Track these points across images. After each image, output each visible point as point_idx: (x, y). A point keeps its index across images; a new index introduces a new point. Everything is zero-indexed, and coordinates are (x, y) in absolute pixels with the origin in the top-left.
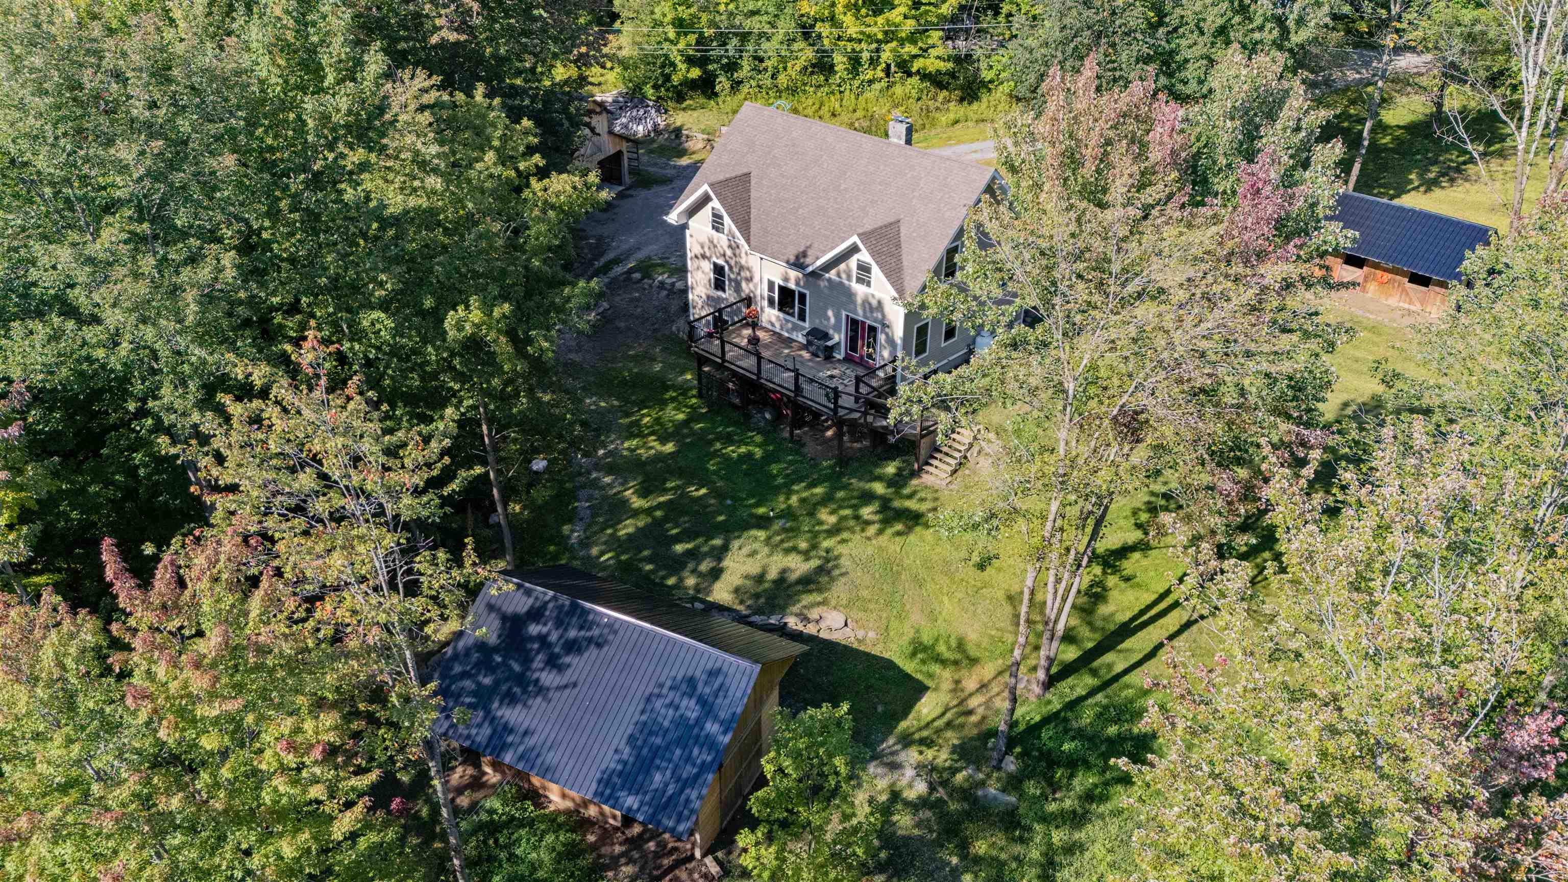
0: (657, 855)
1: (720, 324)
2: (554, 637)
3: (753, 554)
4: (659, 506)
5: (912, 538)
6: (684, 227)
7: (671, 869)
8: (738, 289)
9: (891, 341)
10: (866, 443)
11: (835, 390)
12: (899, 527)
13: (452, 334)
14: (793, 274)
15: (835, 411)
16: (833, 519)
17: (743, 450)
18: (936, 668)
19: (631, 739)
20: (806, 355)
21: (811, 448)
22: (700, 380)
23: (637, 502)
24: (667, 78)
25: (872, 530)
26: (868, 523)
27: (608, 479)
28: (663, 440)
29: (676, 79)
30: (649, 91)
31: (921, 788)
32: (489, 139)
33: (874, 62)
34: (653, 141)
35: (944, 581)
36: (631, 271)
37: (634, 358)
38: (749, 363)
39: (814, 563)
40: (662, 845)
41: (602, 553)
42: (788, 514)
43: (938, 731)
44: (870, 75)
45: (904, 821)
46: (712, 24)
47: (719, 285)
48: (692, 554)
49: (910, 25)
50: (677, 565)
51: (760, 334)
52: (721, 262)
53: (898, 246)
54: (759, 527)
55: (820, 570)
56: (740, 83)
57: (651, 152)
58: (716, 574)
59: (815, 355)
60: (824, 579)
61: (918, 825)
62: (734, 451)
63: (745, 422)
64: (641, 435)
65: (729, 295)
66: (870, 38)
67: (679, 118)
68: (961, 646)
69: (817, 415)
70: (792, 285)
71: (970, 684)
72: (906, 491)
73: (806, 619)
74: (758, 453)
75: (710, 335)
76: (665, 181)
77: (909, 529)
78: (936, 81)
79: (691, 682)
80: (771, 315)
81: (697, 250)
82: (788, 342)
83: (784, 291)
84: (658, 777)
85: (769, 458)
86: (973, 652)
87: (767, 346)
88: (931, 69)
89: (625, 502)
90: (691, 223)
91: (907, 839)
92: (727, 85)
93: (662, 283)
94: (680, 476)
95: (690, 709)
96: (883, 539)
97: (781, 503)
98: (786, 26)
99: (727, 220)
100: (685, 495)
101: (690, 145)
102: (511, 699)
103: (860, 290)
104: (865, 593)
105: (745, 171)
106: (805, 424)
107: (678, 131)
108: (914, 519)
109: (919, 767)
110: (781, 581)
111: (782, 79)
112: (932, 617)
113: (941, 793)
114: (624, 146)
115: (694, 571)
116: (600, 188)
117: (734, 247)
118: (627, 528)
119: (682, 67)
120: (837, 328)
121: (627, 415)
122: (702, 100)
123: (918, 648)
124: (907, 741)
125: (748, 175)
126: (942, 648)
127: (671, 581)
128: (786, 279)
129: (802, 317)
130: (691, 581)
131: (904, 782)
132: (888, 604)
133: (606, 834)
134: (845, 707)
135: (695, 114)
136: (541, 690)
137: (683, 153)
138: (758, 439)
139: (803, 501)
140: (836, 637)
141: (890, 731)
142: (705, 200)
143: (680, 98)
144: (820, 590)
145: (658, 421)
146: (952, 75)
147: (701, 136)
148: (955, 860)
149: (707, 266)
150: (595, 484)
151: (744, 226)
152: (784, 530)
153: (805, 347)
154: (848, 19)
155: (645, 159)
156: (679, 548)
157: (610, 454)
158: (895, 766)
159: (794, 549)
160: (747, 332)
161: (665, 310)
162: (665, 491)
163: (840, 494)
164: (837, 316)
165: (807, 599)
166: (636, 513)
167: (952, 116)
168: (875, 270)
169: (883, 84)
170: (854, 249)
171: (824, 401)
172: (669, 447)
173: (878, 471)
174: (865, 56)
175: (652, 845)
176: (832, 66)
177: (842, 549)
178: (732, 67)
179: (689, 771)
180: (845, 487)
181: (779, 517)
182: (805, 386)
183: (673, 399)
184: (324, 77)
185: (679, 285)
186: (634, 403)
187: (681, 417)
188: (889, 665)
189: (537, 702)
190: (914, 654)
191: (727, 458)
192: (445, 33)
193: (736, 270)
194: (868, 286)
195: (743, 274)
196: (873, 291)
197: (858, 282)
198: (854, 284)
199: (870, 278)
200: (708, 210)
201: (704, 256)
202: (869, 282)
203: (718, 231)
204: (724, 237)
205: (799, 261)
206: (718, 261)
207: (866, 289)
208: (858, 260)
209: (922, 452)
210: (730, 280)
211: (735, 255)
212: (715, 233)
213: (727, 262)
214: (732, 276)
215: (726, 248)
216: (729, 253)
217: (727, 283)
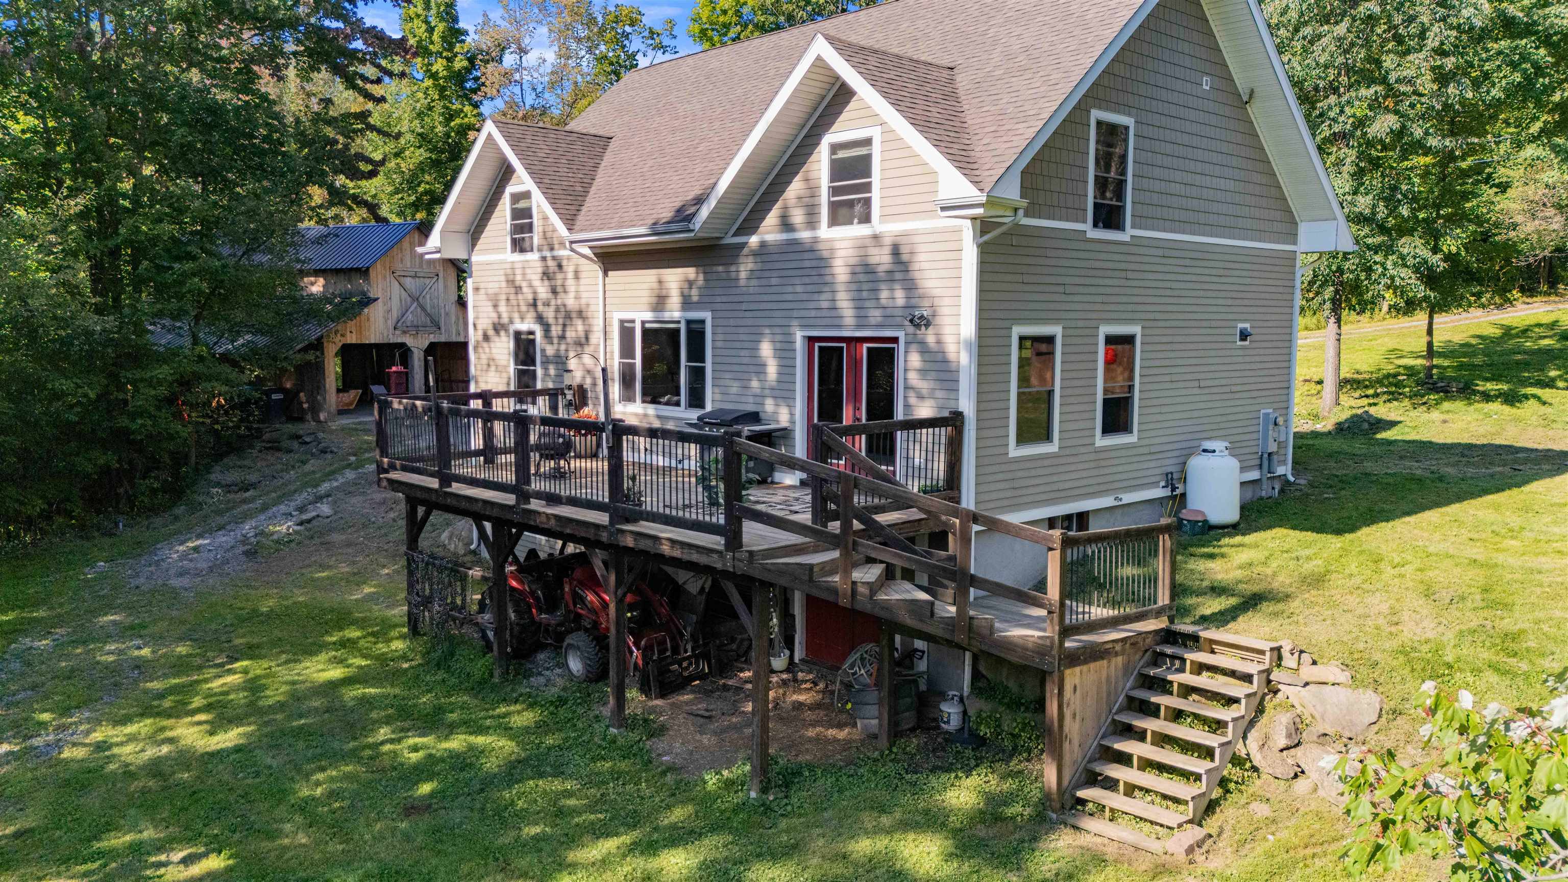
9: (939, 366)
52: (528, 324)
70: (671, 314)
81: (487, 317)
83: (655, 338)
90: (474, 259)
103: (841, 241)
117: (554, 271)
120: (785, 391)
164: (785, 351)
193: (555, 331)
194: (866, 219)
195: (570, 334)
196: (878, 225)
197: (834, 221)
198: (825, 232)
199: (867, 187)
200: (505, 207)
201: (498, 328)
202: (867, 202)
203: (522, 250)
204: (533, 257)
205: (683, 216)
206: (524, 327)
207: (857, 230)
208: (835, 148)
209: (1072, 728)
210: (546, 362)
211: (554, 292)
212: (517, 257)
213: (540, 319)
214: (550, 351)
215: (537, 283)
216: (543, 291)
217: (540, 372)
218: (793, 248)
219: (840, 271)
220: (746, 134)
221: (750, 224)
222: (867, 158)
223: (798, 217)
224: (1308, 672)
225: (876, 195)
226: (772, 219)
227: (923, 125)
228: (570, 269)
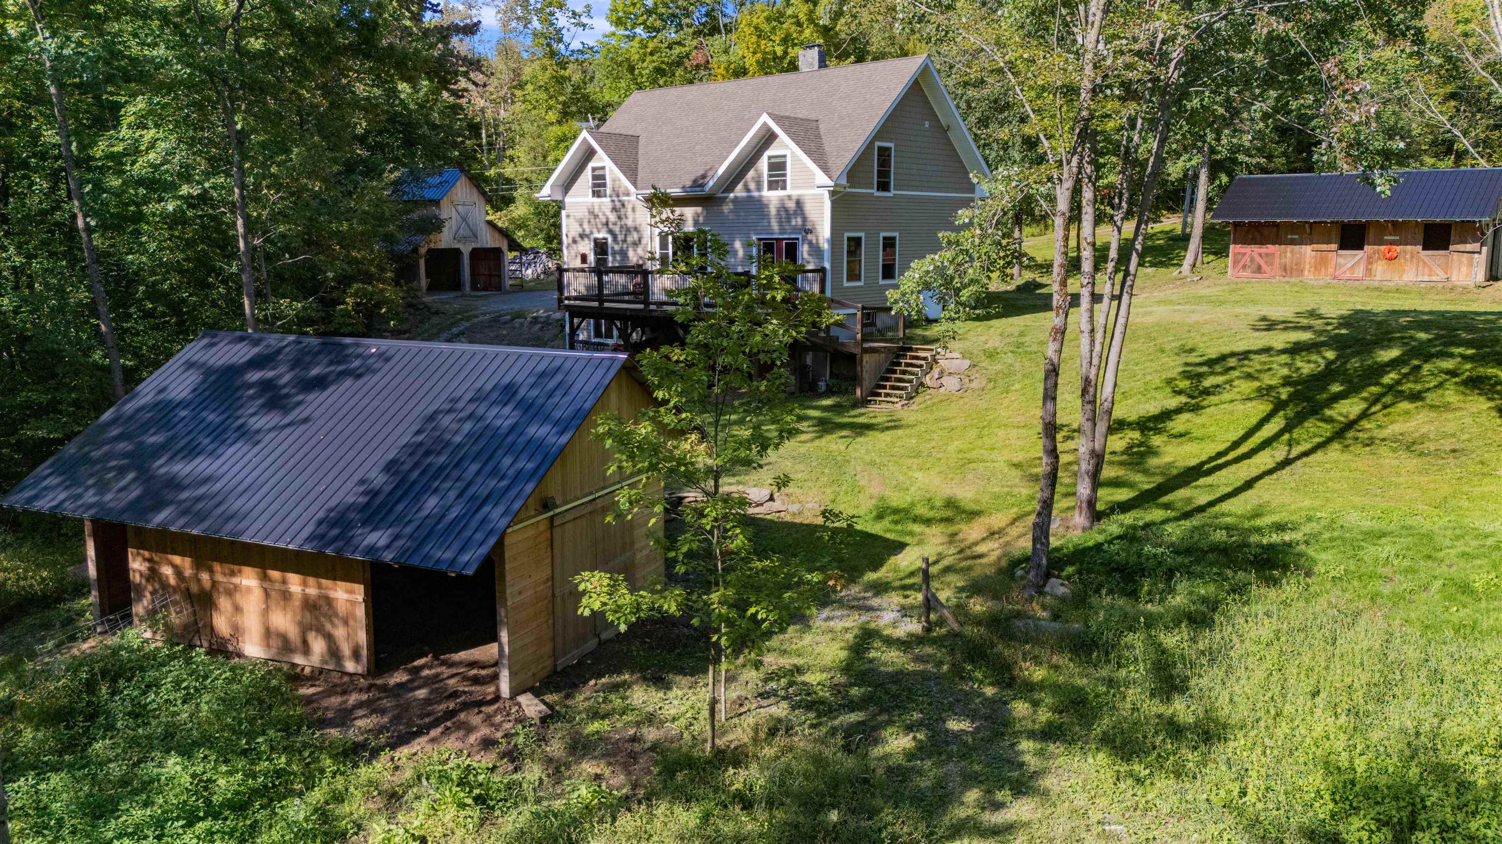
0: (427, 701)
5: (861, 439)
6: (561, 203)
7: (450, 715)
8: (623, 262)
9: (816, 251)
12: (842, 433)
14: (690, 213)
18: (918, 527)
25: (804, 437)
26: (802, 433)
31: (912, 627)
35: (913, 462)
45: (888, 657)
52: (602, 235)
68: (950, 505)
70: (689, 229)
71: (972, 534)
72: (849, 414)
77: (859, 434)
81: (575, 231)
83: (679, 240)
84: (432, 502)
86: (970, 507)
90: (568, 200)
91: (899, 675)
96: (821, 442)
99: (611, 173)
103: (773, 197)
104: (799, 476)
105: (630, 134)
108: (861, 428)
109: (905, 608)
112: (900, 486)
117: (620, 206)
123: (887, 512)
124: (879, 589)
125: (636, 137)
126: (923, 510)
128: (682, 224)
131: (881, 623)
132: (834, 482)
140: (757, 511)
149: (587, 250)
151: (630, 172)
164: (747, 244)
175: (421, 693)
179: (488, 486)
190: (878, 518)
193: (620, 238)
194: (784, 188)
195: (629, 239)
196: (789, 191)
197: (770, 188)
198: (766, 193)
199: (785, 175)
200: (588, 174)
201: (582, 236)
202: (785, 181)
203: (599, 196)
204: (606, 200)
205: (698, 183)
206: (600, 236)
207: (779, 193)
208: (770, 158)
209: (866, 376)
210: (614, 253)
211: (620, 218)
212: (596, 200)
213: (611, 232)
214: (617, 248)
215: (609, 213)
216: (612, 217)
217: (610, 258)
218: (750, 199)
219: (773, 211)
220: (730, 152)
221: (731, 188)
222: (784, 163)
223: (752, 186)
224: (948, 355)
225: (789, 179)
226: (740, 187)
227: (808, 153)
228: (629, 207)
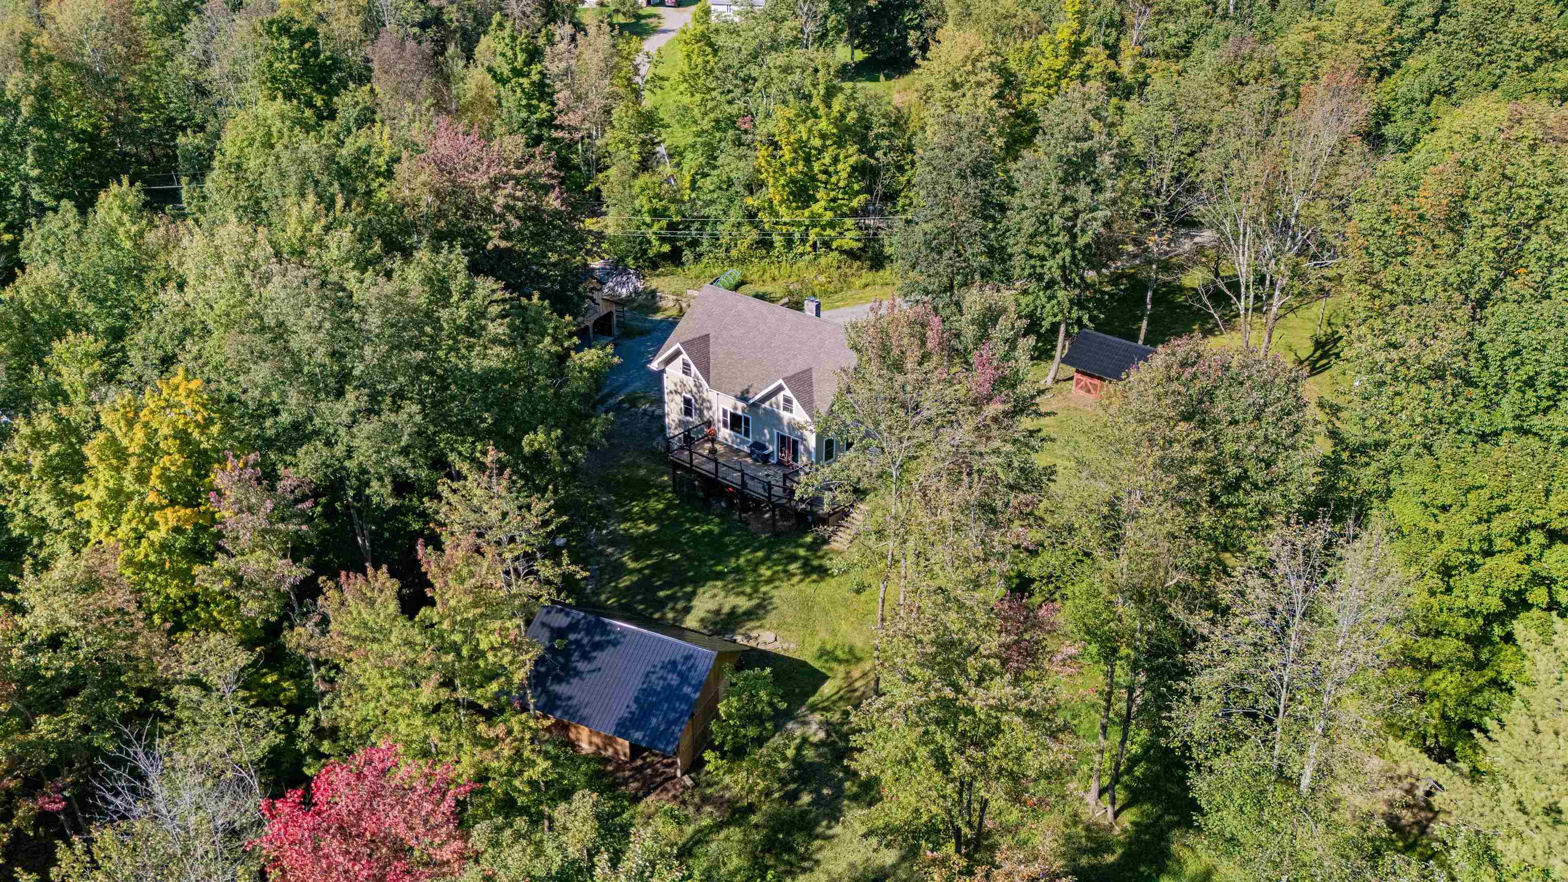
0: (652, 776)
1: (688, 440)
2: (585, 641)
3: (715, 596)
4: (647, 567)
5: (822, 584)
6: (663, 371)
7: (661, 784)
8: (701, 415)
9: (807, 450)
10: (793, 521)
11: (769, 483)
12: (814, 577)
13: (527, 449)
14: (740, 405)
15: (769, 498)
16: (769, 573)
17: (705, 528)
18: (835, 665)
19: (637, 700)
20: (749, 460)
21: (754, 526)
22: (674, 480)
23: (632, 565)
24: (644, 252)
25: (796, 579)
26: (794, 575)
27: (610, 550)
28: (648, 522)
29: (651, 253)
30: (630, 261)
31: (822, 735)
32: (545, 329)
33: (803, 241)
34: (634, 300)
35: (842, 611)
36: (622, 402)
37: (626, 466)
38: (711, 466)
39: (755, 602)
40: (655, 771)
41: (608, 599)
42: (738, 570)
43: (834, 703)
44: (800, 249)
45: (809, 754)
46: (679, 212)
47: (688, 412)
48: (673, 598)
49: (829, 215)
50: (661, 604)
51: (717, 446)
52: (689, 396)
53: (811, 385)
54: (716, 579)
55: (759, 606)
56: (701, 255)
57: (634, 309)
58: (687, 610)
59: (756, 460)
60: (761, 612)
61: (820, 756)
62: (699, 529)
63: (706, 508)
64: (632, 520)
65: (694, 419)
66: (799, 224)
67: (654, 283)
68: (851, 651)
69: (758, 502)
70: (739, 412)
71: (856, 674)
72: (820, 554)
73: (749, 638)
74: (716, 530)
75: (682, 448)
76: (643, 333)
77: (822, 579)
78: (851, 254)
79: (674, 663)
80: (725, 433)
81: (673, 388)
82: (737, 452)
83: (734, 416)
84: (654, 721)
85: (723, 534)
86: (859, 654)
87: (722, 455)
88: (846, 247)
89: (623, 565)
91: (811, 764)
92: (691, 257)
93: (645, 412)
94: (661, 547)
95: (673, 679)
96: (803, 586)
97: (733, 563)
98: (735, 215)
99: (693, 367)
100: (664, 559)
101: (662, 304)
102: (559, 680)
103: (785, 415)
104: (789, 620)
105: (704, 333)
106: (749, 509)
107: (653, 293)
108: (823, 572)
109: (821, 723)
110: (733, 613)
111: (734, 253)
112: (833, 633)
113: (834, 737)
114: (613, 308)
115: (672, 609)
116: (614, 355)
117: (698, 386)
118: (625, 582)
119: (656, 243)
120: (771, 441)
121: (622, 506)
122: (672, 268)
123: (823, 653)
124: (813, 709)
125: (708, 336)
126: (839, 653)
127: (657, 616)
128: (735, 408)
129: (747, 434)
130: (670, 615)
131: (812, 731)
132: (804, 626)
133: (620, 767)
134: (768, 670)
135: (667, 279)
136: (578, 673)
137: (658, 310)
138: (717, 520)
139: (748, 561)
140: (769, 648)
141: (803, 703)
142: (677, 354)
143: (654, 265)
144: (758, 619)
145: (644, 510)
146: (862, 250)
147: (671, 297)
148: (841, 775)
149: (679, 399)
150: (601, 553)
151: (706, 372)
152: (735, 580)
153: (749, 455)
154: (783, 210)
155: (628, 315)
156: (661, 594)
157: (610, 533)
158: (805, 723)
159: (743, 593)
160: (708, 445)
161: (648, 430)
162: (651, 557)
163: (775, 556)
164: (771, 433)
165: (750, 625)
166: (631, 572)
167: (864, 281)
168: (795, 403)
169: (811, 256)
170: (780, 389)
171: (761, 491)
172: (653, 528)
173: (801, 541)
174: (797, 236)
175: (649, 771)
176: (772, 243)
177: (775, 593)
178: (694, 243)
179: (672, 716)
180: (780, 552)
181: (730, 572)
182: (750, 483)
183: (655, 494)
184: (451, 296)
185: (658, 412)
186: (626, 498)
187: (661, 506)
188: (804, 664)
189: (575, 681)
190: (820, 657)
191: (694, 534)
192: (496, 241)
195: (705, 404)
196: (794, 416)
197: (784, 410)
198: (782, 412)
200: (679, 362)
201: (676, 392)
203: (686, 375)
204: (690, 379)
206: (687, 396)
207: (789, 415)
210: (695, 408)
211: (698, 392)
213: (693, 397)
214: (697, 406)
215: (692, 387)
216: (694, 390)
217: (693, 410)
218: (773, 412)
219: (785, 422)
221: (763, 402)
223: (774, 406)
225: (793, 411)
226: (768, 404)
